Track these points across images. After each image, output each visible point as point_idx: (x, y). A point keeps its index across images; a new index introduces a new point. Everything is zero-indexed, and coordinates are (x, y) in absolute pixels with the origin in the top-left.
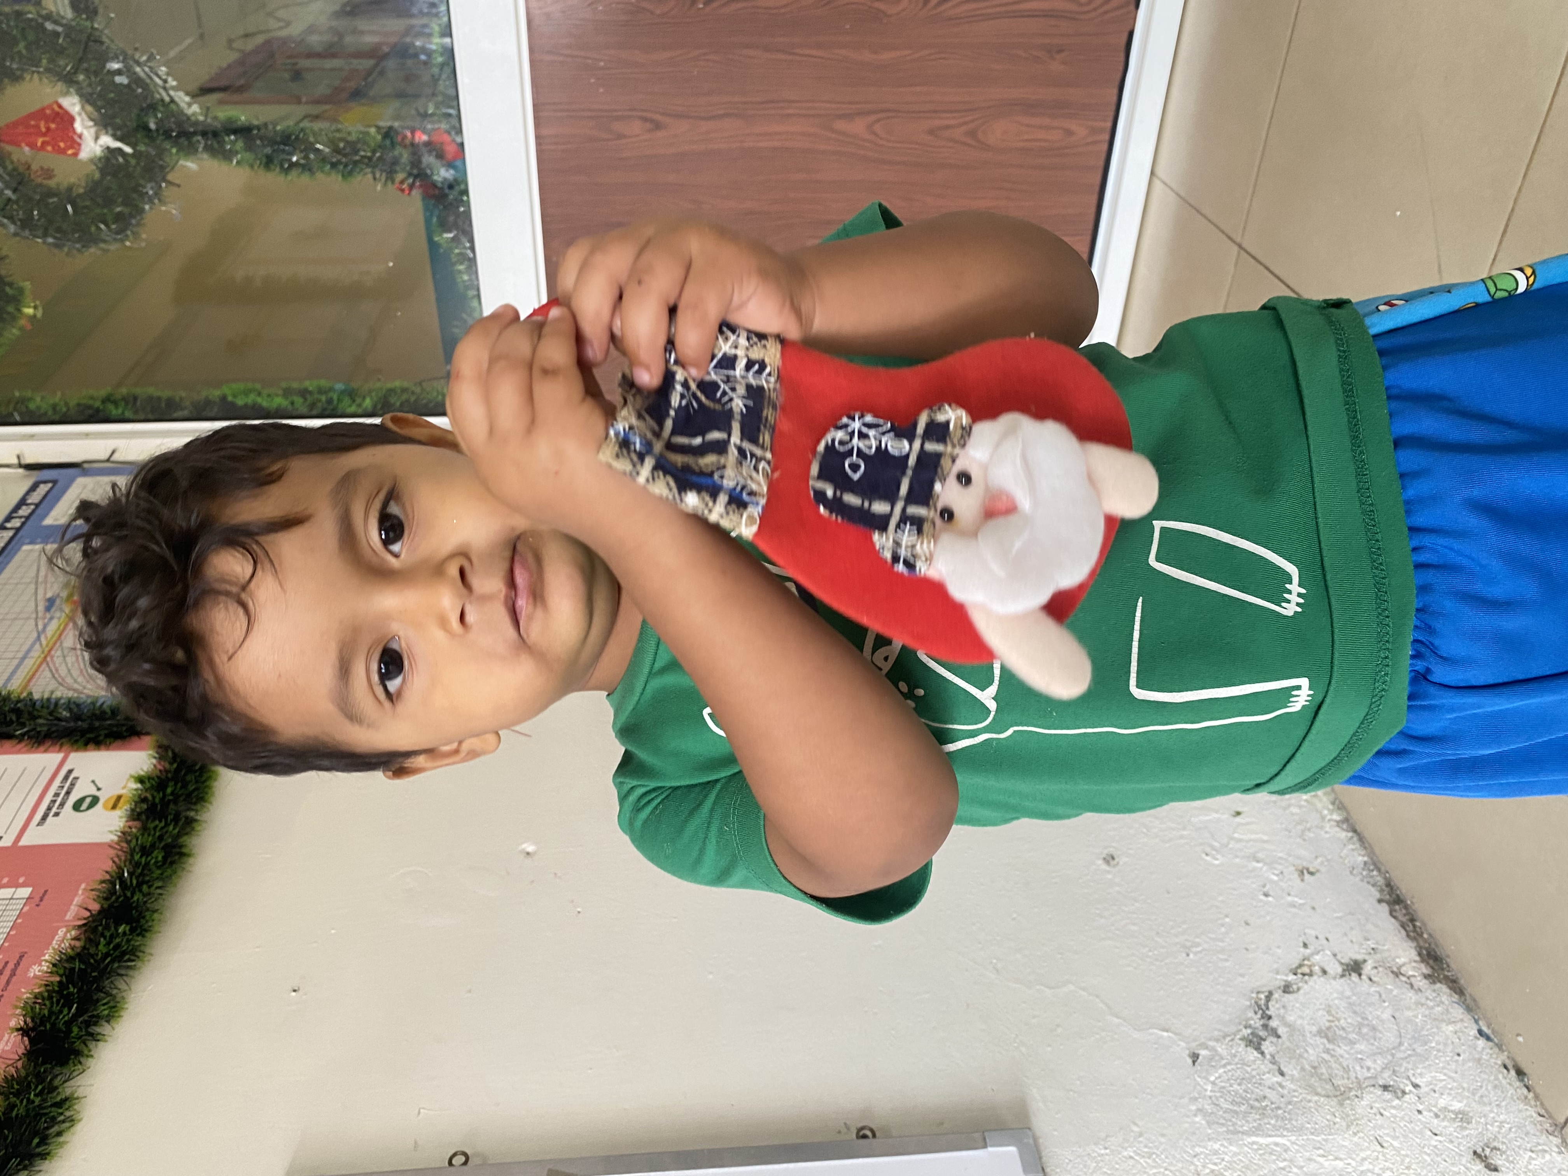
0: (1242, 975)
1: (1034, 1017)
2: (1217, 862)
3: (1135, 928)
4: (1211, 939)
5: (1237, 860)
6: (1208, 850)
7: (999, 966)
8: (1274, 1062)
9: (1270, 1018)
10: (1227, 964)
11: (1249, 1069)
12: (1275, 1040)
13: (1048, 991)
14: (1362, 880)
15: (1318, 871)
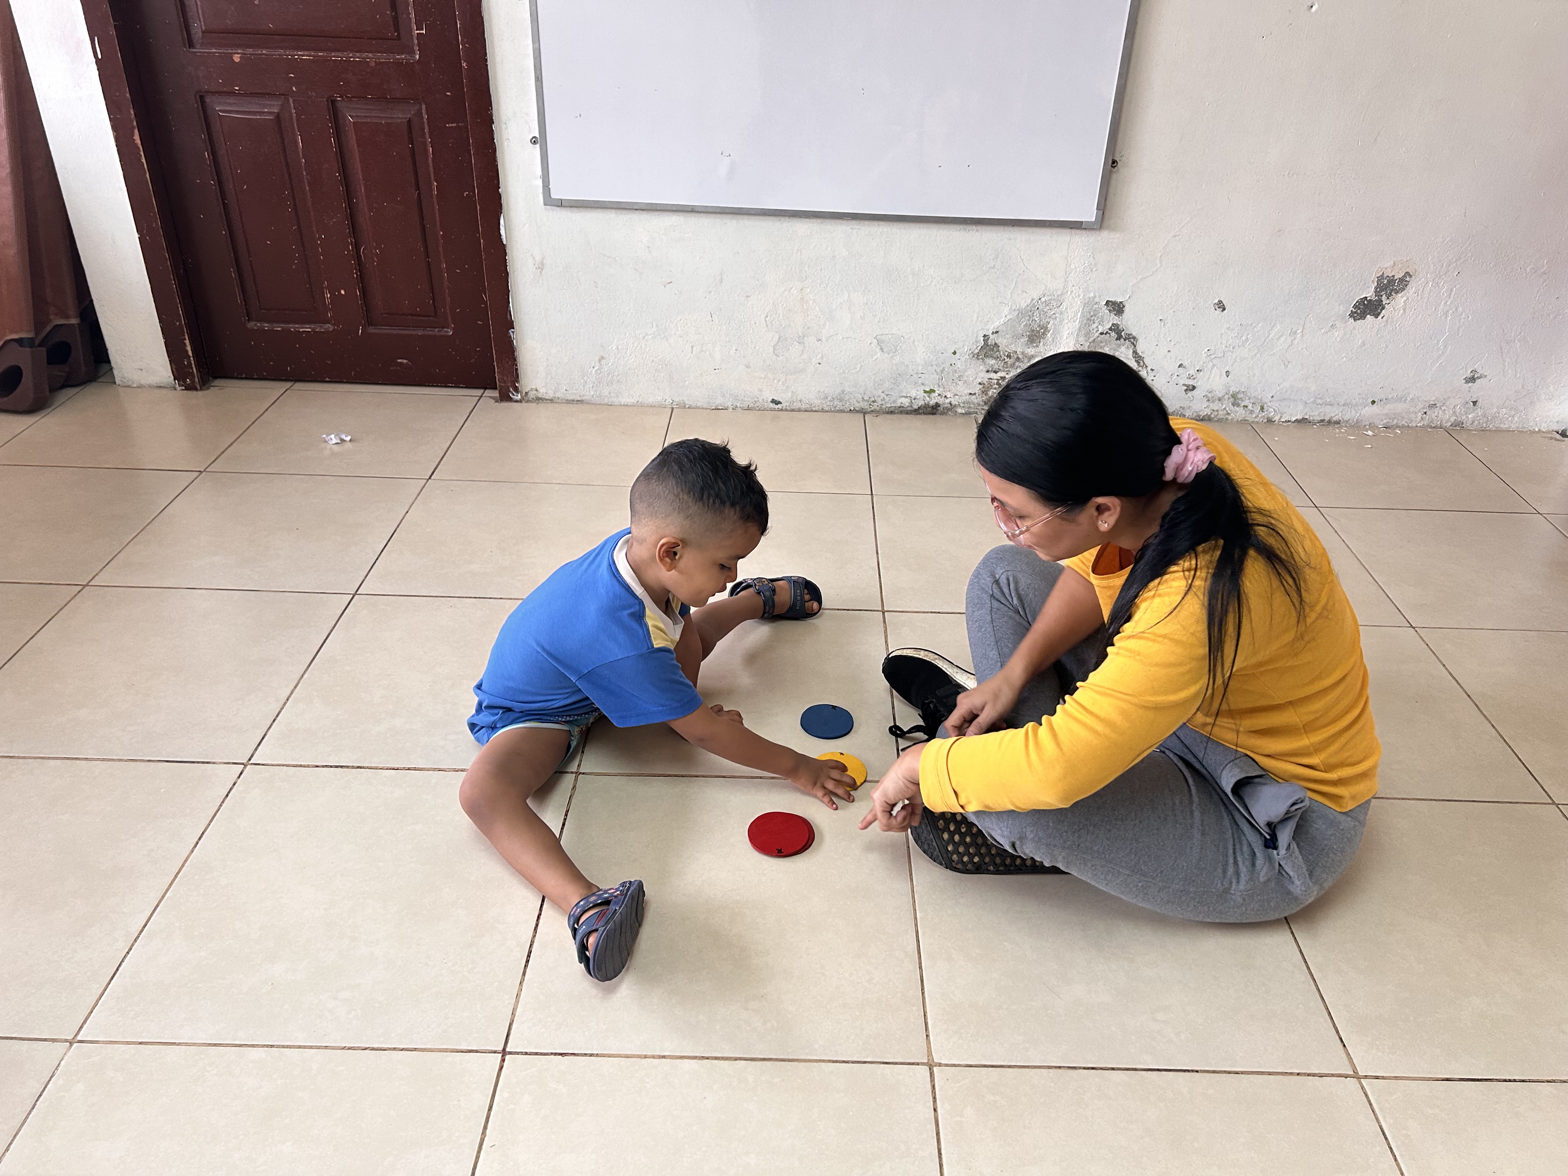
0: (1145, 338)
1: (1149, 246)
2: (1203, 353)
3: (1180, 303)
4: (1166, 333)
5: (1202, 362)
6: (1211, 352)
7: (1177, 238)
8: (1107, 333)
9: (1125, 340)
10: (1152, 334)
11: (1106, 322)
12: (1116, 337)
13: (1160, 255)
14: (1176, 409)
15: (1187, 394)
